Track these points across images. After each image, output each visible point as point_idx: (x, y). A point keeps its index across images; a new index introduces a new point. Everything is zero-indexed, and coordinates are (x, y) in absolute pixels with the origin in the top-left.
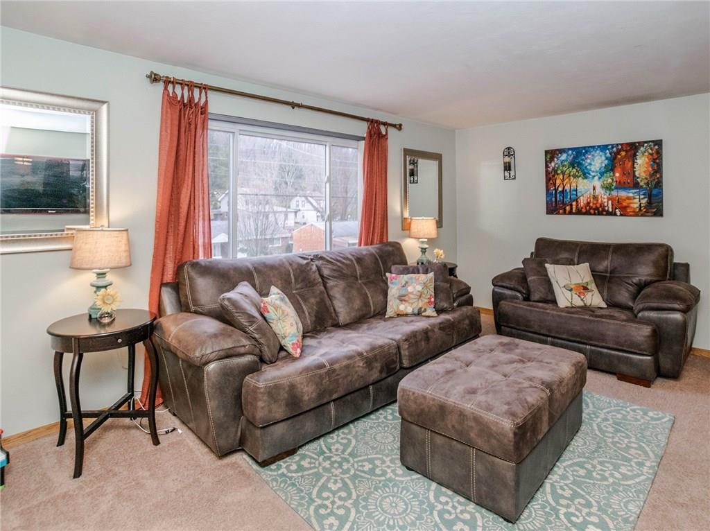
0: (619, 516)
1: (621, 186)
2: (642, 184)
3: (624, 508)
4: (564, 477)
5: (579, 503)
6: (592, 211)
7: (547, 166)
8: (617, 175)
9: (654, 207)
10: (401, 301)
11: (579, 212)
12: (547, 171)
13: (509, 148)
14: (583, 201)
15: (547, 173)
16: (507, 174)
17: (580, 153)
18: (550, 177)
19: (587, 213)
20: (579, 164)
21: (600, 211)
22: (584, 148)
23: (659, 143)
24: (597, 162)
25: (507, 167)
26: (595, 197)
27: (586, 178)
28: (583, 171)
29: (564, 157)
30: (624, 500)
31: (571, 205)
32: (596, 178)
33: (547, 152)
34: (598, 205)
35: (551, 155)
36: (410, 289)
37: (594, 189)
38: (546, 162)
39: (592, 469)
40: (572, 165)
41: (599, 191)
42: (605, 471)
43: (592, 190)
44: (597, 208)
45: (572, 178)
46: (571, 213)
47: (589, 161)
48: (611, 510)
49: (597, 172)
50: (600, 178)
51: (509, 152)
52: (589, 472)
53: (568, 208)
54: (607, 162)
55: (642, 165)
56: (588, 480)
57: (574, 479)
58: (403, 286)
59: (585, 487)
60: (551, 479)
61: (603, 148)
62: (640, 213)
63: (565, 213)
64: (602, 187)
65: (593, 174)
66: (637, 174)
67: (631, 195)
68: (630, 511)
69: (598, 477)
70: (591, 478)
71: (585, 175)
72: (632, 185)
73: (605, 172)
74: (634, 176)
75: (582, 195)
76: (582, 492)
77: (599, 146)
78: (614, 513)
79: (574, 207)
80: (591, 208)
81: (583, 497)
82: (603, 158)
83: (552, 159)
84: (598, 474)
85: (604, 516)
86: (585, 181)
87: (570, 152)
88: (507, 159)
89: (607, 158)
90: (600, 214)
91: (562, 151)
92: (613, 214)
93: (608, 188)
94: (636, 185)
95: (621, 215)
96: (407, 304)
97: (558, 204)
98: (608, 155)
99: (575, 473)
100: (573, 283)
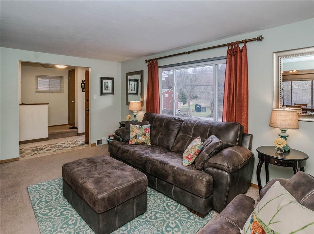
0: (45, 221)
3: (45, 224)
4: (72, 215)
5: (58, 214)
30: (48, 227)
39: (69, 227)
42: (65, 231)
48: (48, 220)
52: (69, 225)
56: (65, 222)
57: (69, 218)
59: (63, 220)
60: (74, 211)
68: (43, 225)
69: (64, 226)
70: (65, 224)
76: (62, 217)
78: (46, 221)
81: (59, 216)
84: (65, 227)
85: (48, 217)
99: (72, 220)
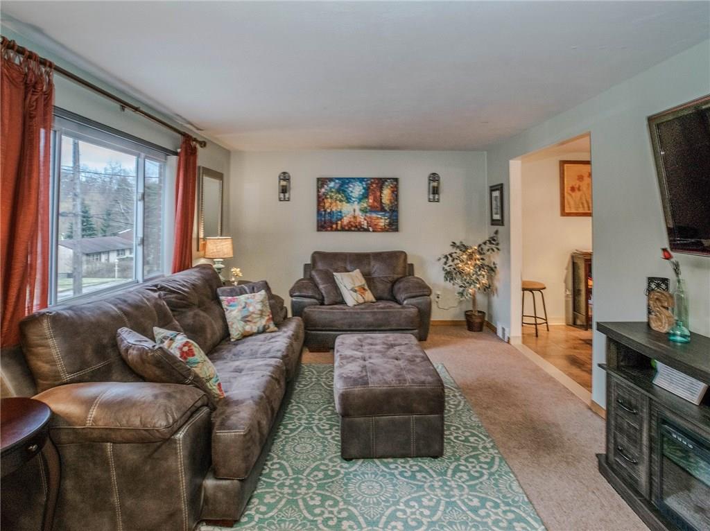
1: (373, 209)
2: (386, 208)
6: (353, 229)
7: (318, 191)
8: (371, 201)
9: (393, 226)
10: (246, 322)
11: (343, 229)
12: (318, 195)
13: (284, 173)
14: (346, 220)
15: (319, 197)
16: (282, 195)
17: (345, 182)
18: (320, 200)
19: (349, 230)
20: (344, 191)
21: (359, 228)
22: (347, 179)
23: (396, 180)
24: (357, 190)
25: (284, 190)
26: (355, 217)
27: (348, 202)
28: (346, 196)
29: (332, 184)
31: (337, 224)
32: (356, 203)
33: (318, 179)
34: (357, 224)
35: (322, 182)
36: (251, 309)
37: (354, 211)
38: (318, 187)
40: (338, 191)
41: (358, 213)
43: (353, 212)
44: (356, 227)
45: (338, 202)
46: (337, 230)
47: (350, 189)
49: (356, 198)
50: (358, 203)
51: (285, 177)
53: (334, 226)
54: (363, 191)
55: (386, 194)
58: (244, 308)
61: (361, 180)
62: (384, 230)
63: (331, 230)
64: (361, 210)
65: (354, 199)
66: (383, 201)
67: (380, 216)
71: (348, 200)
72: (379, 209)
73: (362, 199)
74: (381, 202)
75: (346, 216)
77: (358, 178)
79: (339, 225)
80: (352, 226)
82: (362, 188)
83: (322, 186)
86: (348, 205)
87: (337, 181)
88: (284, 183)
89: (364, 188)
90: (359, 230)
91: (331, 180)
92: (367, 230)
93: (364, 211)
94: (383, 209)
95: (373, 231)
96: (252, 324)
97: (326, 223)
98: (365, 186)
100: (357, 285)
